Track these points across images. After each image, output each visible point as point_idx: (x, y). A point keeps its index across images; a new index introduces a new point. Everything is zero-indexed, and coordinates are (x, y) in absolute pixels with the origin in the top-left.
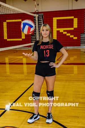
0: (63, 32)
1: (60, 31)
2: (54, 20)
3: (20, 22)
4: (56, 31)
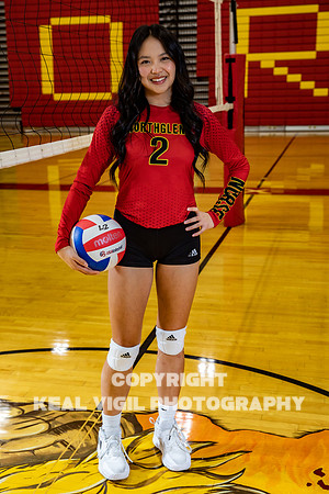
0: (272, 70)
1: (263, 65)
2: (238, 20)
3: (106, 28)
4: (247, 65)
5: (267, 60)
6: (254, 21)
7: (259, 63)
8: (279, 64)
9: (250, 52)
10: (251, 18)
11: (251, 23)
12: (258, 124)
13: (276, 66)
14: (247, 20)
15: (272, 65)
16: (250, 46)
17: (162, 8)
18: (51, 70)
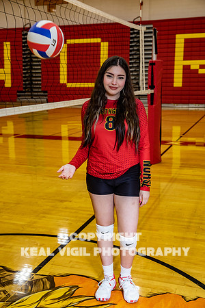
0: (197, 70)
1: (192, 68)
2: (177, 41)
3: (98, 45)
4: (182, 67)
5: (194, 64)
6: (186, 41)
7: (190, 66)
8: (202, 67)
9: (184, 60)
10: (185, 39)
11: (185, 43)
12: (188, 103)
13: (200, 68)
14: (183, 41)
15: (197, 67)
16: (184, 56)
17: (132, 34)
18: (66, 69)
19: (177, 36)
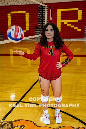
2: (58, 12)
4: (60, 23)
9: (61, 20)
10: (61, 11)
15: (67, 23)
17: (39, 9)
19: (58, 10)
